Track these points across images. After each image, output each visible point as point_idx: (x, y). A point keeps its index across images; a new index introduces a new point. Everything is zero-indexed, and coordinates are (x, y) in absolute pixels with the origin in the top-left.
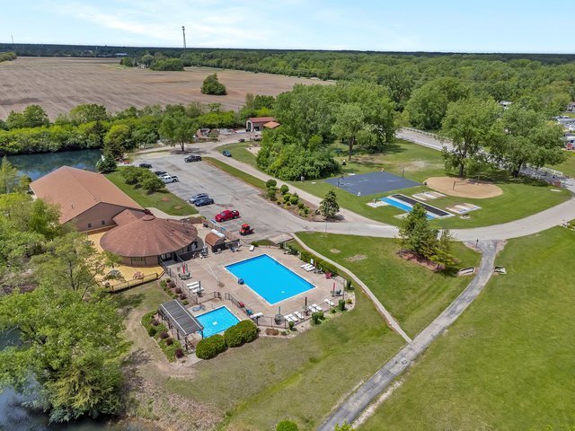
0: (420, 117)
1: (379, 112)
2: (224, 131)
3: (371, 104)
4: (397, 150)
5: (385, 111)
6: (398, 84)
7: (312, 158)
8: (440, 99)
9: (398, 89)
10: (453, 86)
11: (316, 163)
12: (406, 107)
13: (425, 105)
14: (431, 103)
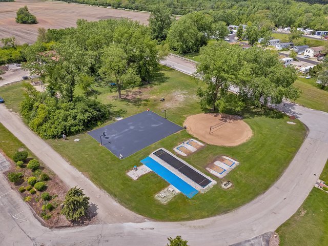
0: (178, 45)
1: (142, 51)
2: (14, 66)
3: (134, 45)
4: (162, 79)
5: (148, 50)
6: (161, 17)
7: (76, 111)
8: (192, 30)
9: (161, 21)
10: (200, 19)
11: (80, 116)
12: (168, 35)
13: (181, 35)
14: (186, 34)
